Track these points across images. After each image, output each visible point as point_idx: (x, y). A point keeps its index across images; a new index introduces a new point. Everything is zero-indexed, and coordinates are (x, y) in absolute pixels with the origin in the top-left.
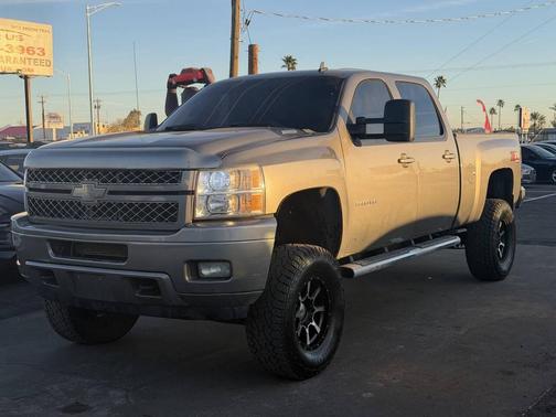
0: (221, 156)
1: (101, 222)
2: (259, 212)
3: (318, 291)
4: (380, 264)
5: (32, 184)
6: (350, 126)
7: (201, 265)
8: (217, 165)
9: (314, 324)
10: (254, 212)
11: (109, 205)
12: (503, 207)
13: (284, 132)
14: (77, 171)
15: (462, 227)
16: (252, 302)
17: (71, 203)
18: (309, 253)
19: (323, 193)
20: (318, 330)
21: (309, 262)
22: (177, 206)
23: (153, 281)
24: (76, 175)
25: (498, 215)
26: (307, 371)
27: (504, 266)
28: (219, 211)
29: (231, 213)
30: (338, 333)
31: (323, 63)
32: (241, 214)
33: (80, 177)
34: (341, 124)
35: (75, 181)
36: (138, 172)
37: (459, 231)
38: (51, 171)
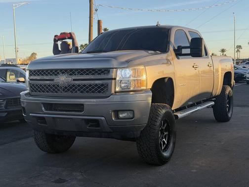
0: (127, 62)
1: (69, 94)
2: (144, 88)
3: (166, 125)
4: (187, 113)
5: (32, 77)
6: (175, 50)
7: (119, 113)
8: (126, 66)
9: (164, 140)
10: (142, 88)
11: (74, 85)
12: (229, 89)
13: (150, 52)
14: (56, 70)
15: (214, 97)
16: (142, 129)
17: (54, 86)
18: (164, 107)
19: (166, 80)
20: (166, 143)
21: (164, 111)
22: (108, 85)
23: (97, 121)
24: (56, 72)
25: (227, 92)
26: (163, 161)
27: (229, 115)
28: (126, 88)
29: (132, 89)
30: (174, 144)
31: (158, 22)
32: (136, 89)
33: (58, 73)
34: (171, 49)
35: (56, 75)
36: (88, 70)
37: (213, 99)
38: (43, 71)
